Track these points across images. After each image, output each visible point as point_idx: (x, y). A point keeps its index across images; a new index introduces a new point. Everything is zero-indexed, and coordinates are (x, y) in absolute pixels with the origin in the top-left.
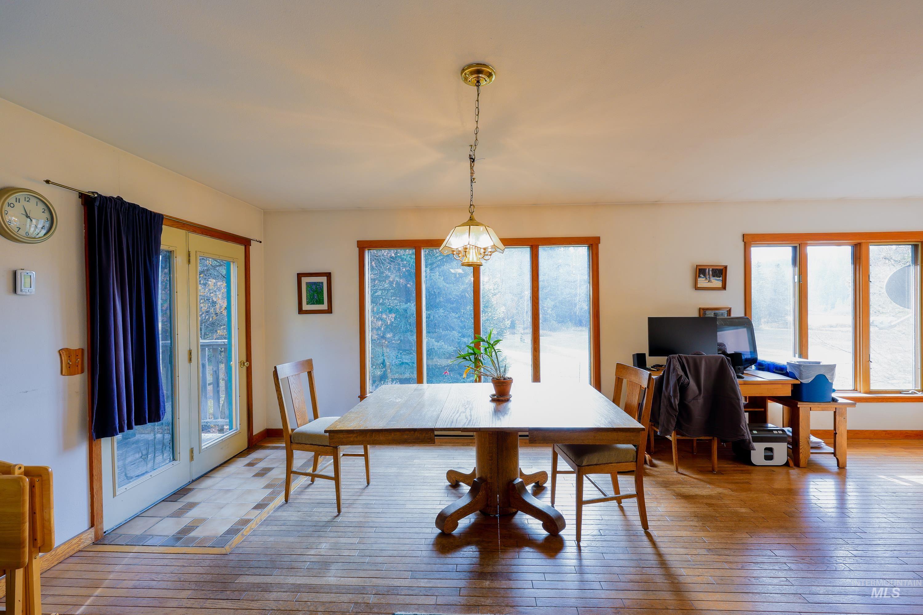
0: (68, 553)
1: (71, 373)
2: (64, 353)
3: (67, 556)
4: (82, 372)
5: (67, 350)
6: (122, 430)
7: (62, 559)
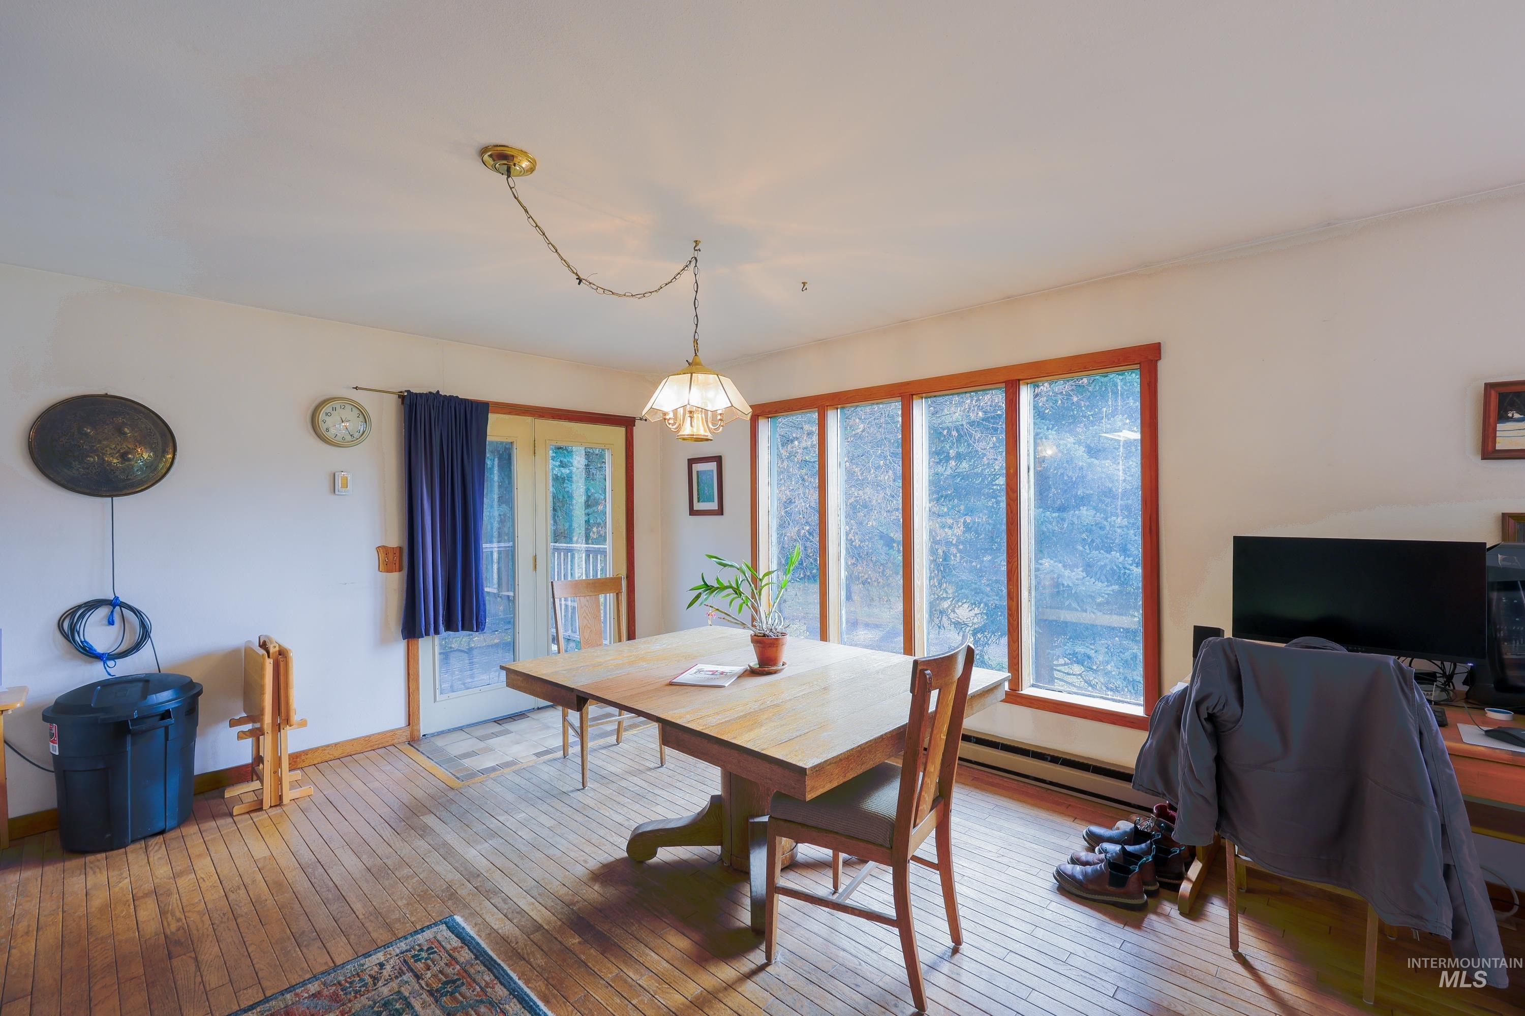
0: (382, 743)
1: (389, 571)
2: (383, 550)
3: (380, 746)
4: (400, 570)
5: (384, 547)
6: (427, 634)
7: (375, 747)
